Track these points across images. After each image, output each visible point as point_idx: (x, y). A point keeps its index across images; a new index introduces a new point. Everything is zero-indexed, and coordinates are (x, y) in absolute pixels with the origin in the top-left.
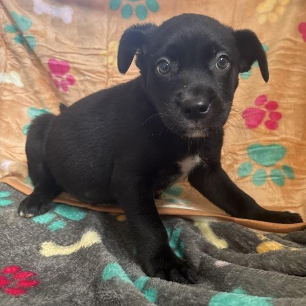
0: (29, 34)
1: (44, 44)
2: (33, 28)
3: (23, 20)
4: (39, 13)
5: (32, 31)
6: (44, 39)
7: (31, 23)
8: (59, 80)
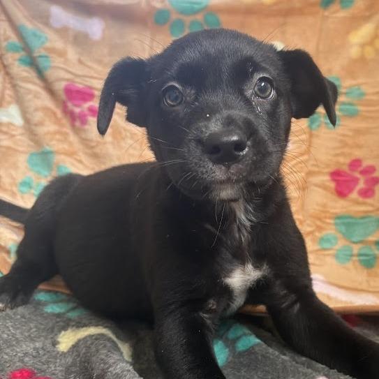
0: (43, 53)
1: (62, 66)
2: (48, 45)
3: (35, 35)
4: (57, 25)
5: (47, 49)
6: (62, 60)
7: (46, 38)
8: (77, 110)
